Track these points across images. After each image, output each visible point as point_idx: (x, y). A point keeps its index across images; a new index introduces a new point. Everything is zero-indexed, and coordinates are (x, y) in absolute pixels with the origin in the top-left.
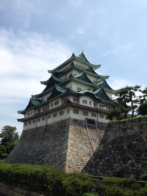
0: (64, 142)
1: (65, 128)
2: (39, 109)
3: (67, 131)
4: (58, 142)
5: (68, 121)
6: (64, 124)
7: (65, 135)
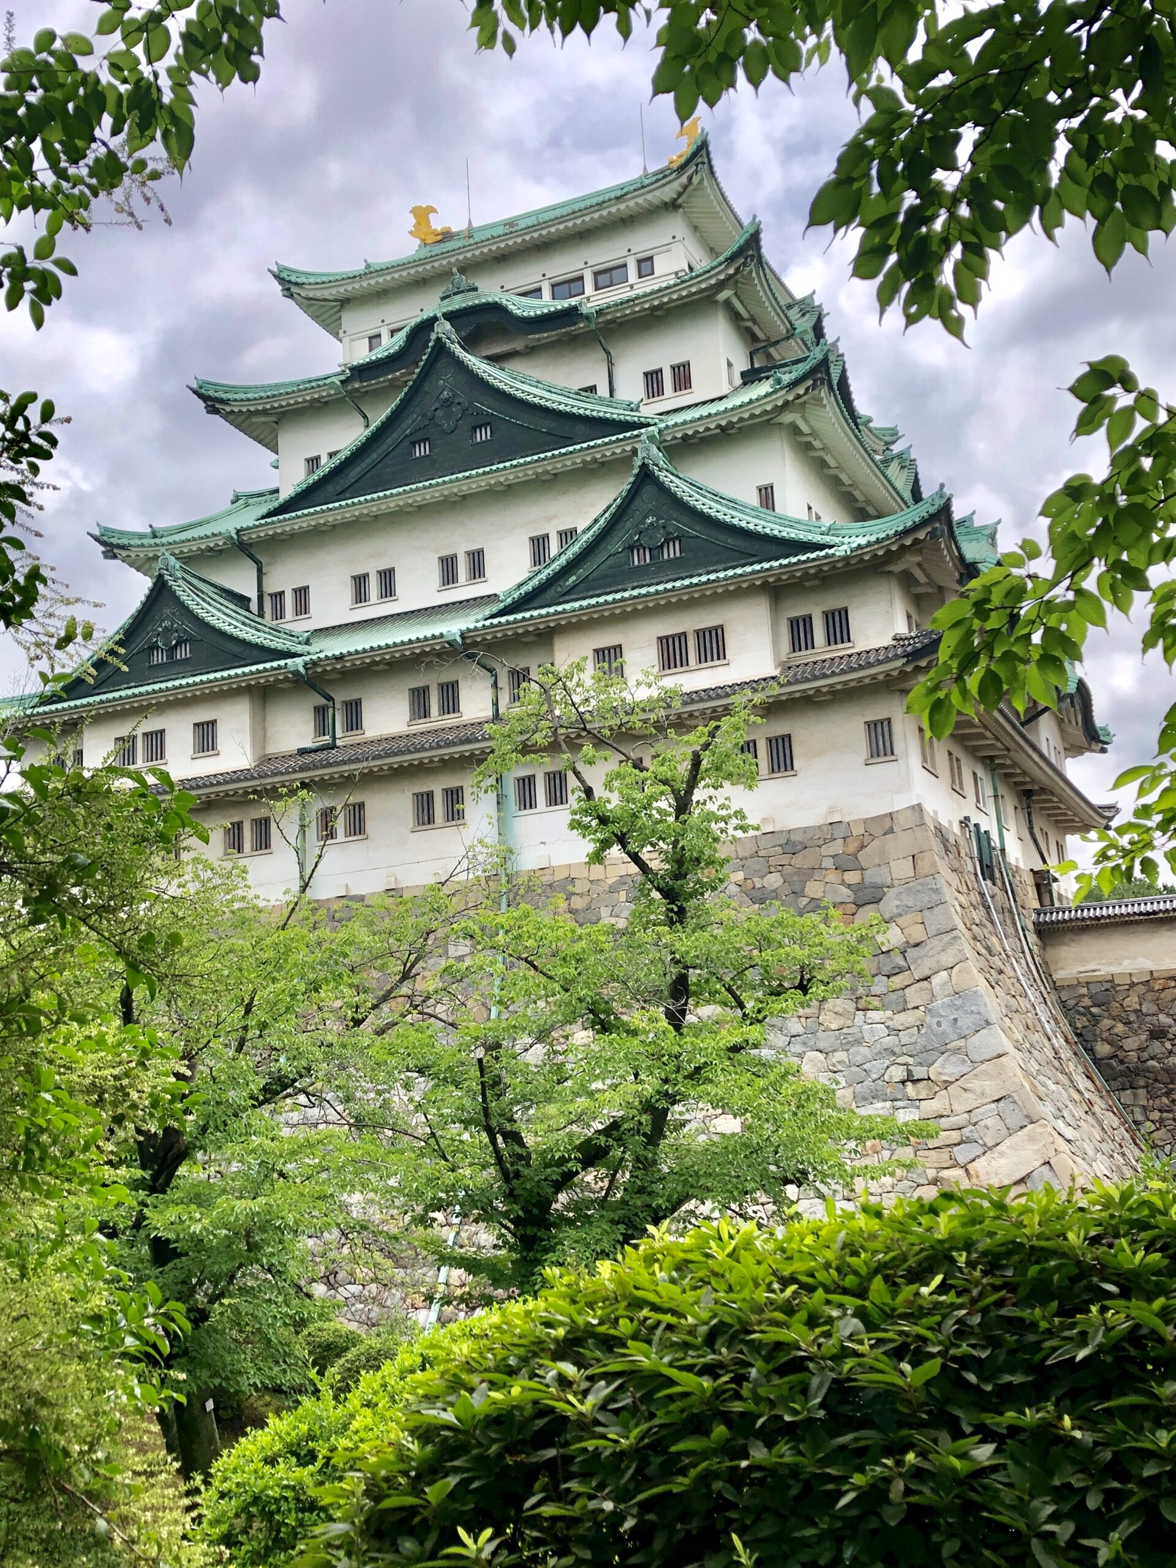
0: (928, 1053)
1: (869, 914)
2: (339, 698)
3: (917, 945)
4: (821, 1056)
5: (900, 845)
6: (832, 877)
7: (898, 981)
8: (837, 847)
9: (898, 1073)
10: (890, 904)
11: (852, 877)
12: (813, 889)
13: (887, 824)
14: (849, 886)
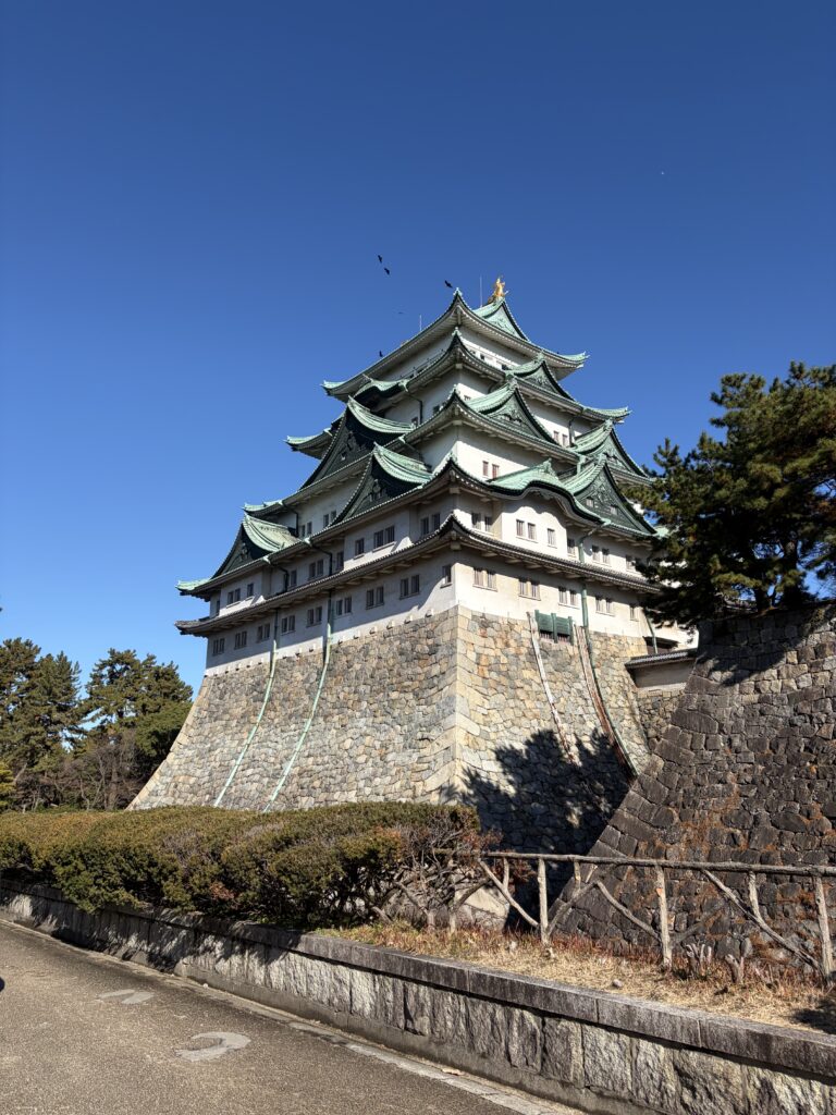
0: (429, 727)
1: (432, 659)
2: (290, 570)
3: (444, 673)
4: (399, 727)
5: (447, 625)
6: (424, 642)
7: (433, 691)
8: (429, 627)
9: (419, 735)
10: (439, 655)
11: (430, 642)
12: (418, 648)
13: (445, 616)
14: (428, 645)
